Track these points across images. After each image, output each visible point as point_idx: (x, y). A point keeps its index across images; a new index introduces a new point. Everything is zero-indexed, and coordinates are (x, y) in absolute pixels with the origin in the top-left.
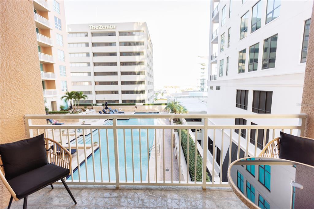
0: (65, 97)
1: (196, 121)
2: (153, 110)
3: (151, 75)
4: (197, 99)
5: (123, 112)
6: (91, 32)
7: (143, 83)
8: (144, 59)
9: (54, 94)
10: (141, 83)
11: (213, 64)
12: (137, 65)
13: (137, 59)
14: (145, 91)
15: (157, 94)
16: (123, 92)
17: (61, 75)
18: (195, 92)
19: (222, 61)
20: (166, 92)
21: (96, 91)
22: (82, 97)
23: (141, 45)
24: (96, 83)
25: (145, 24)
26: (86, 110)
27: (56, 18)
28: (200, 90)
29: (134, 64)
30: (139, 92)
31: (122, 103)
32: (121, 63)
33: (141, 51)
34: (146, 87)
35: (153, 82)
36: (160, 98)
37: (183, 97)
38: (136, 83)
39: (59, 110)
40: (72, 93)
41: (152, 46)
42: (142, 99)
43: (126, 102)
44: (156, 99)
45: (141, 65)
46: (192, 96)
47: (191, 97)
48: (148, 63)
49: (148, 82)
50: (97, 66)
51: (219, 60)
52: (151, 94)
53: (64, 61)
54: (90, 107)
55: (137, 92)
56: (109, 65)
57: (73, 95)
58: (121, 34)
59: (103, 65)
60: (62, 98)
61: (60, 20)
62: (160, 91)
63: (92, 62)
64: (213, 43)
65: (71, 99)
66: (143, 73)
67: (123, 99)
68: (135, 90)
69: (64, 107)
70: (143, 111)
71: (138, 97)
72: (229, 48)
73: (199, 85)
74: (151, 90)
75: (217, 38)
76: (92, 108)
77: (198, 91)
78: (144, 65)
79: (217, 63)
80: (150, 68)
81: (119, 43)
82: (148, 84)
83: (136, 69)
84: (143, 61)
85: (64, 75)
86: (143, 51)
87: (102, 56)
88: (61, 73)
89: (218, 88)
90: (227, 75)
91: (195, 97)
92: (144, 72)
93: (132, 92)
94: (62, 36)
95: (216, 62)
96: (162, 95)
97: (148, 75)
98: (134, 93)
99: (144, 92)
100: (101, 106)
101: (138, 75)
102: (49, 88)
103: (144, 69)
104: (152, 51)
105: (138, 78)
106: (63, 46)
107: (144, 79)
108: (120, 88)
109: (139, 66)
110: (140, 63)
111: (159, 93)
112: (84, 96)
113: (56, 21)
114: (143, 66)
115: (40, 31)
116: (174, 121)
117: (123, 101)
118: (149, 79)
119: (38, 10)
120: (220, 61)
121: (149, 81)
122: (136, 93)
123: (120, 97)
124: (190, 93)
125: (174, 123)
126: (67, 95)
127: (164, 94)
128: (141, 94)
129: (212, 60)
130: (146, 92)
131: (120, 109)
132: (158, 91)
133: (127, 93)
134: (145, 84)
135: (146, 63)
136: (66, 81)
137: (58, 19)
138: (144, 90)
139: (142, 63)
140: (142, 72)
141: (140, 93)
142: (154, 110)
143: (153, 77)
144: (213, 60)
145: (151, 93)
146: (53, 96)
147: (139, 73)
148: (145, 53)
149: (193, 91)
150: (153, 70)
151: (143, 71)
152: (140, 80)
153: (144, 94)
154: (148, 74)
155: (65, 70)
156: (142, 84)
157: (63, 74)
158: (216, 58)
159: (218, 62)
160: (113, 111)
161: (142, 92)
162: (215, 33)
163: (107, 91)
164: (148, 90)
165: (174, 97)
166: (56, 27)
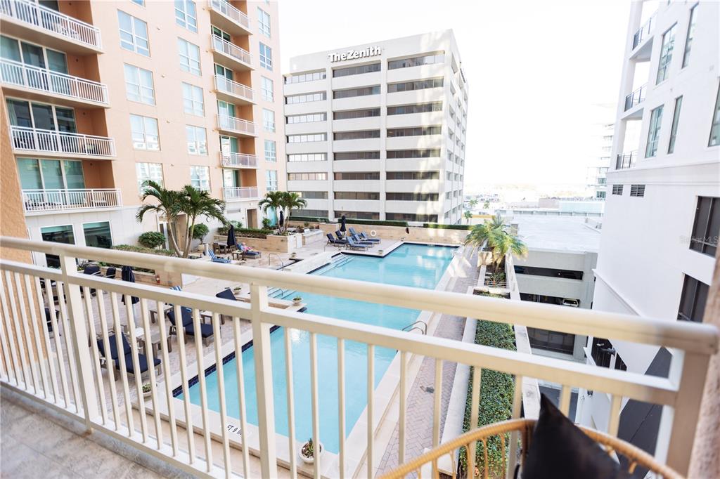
0: (265, 201)
1: (565, 277)
2: (446, 240)
3: (457, 158)
4: (582, 218)
5: (378, 240)
6: (332, 68)
7: (434, 176)
8: (441, 119)
9: (252, 196)
10: (429, 175)
11: (628, 122)
12: (425, 133)
13: (424, 119)
14: (438, 194)
15: (473, 203)
16: (390, 196)
17: (267, 159)
18: (577, 202)
19: (658, 111)
20: (497, 197)
21: (335, 193)
22: (296, 204)
23: (435, 86)
24: (337, 175)
25: (449, 35)
26: (305, 230)
27: (261, 45)
28: (595, 195)
29: (418, 131)
30: (424, 197)
31: (387, 219)
32: (388, 130)
33: (435, 100)
34: (442, 186)
35: (461, 173)
36: (480, 213)
37: (541, 213)
38: (418, 175)
39: (260, 226)
40: (278, 194)
41: (465, 87)
42: (429, 212)
43: (395, 218)
44: (468, 215)
45: (433, 134)
46: (568, 210)
47: (564, 213)
48: (449, 129)
49: (449, 174)
50: (340, 139)
51: (648, 108)
52: (455, 202)
53: (274, 131)
54: (315, 225)
55: (419, 197)
56: (363, 138)
57: (280, 199)
58: (393, 64)
59: (351, 138)
60: (261, 203)
61: (269, 50)
62: (481, 196)
63: (331, 131)
64: (635, 59)
65: (276, 206)
66: (437, 153)
67: (388, 212)
68: (416, 191)
69: (269, 222)
70: (423, 240)
71: (421, 208)
72: (684, 69)
73: (596, 182)
74: (455, 192)
75: (649, 45)
76: (318, 228)
77: (586, 199)
78: (440, 133)
79: (641, 118)
80: (457, 141)
81: (386, 87)
82: (449, 178)
83: (421, 143)
84: (438, 123)
85: (273, 159)
86: (440, 99)
87: (351, 118)
88: (267, 155)
89: (638, 191)
90: (670, 151)
91: (577, 213)
92: (440, 150)
93: (408, 196)
94: (272, 81)
95: (638, 116)
96: (487, 206)
97: (450, 159)
98: (413, 200)
99: (436, 197)
100: (335, 223)
101: (426, 158)
102: (247, 184)
103: (440, 142)
104: (466, 100)
105: (423, 165)
106: (273, 100)
107: (439, 166)
108: (382, 186)
109: (428, 136)
110: (431, 130)
111: (479, 199)
112: (299, 201)
113: (262, 51)
114: (438, 136)
115: (234, 76)
116: (488, 270)
117: (388, 215)
118: (450, 166)
119: (233, 35)
120: (652, 111)
121: (451, 171)
122: (418, 200)
123: (383, 207)
124: (561, 202)
125: (487, 275)
126: (270, 199)
127: (491, 204)
128: (429, 202)
129: (627, 112)
130: (442, 197)
131: (373, 233)
132: (478, 197)
133: (397, 199)
134: (438, 178)
135: (445, 130)
136: (276, 171)
137: (267, 47)
138: (435, 192)
139: (435, 130)
140: (433, 150)
141: (426, 200)
142: (451, 241)
143: (462, 161)
144: (630, 112)
145: (455, 200)
146: (251, 199)
147: (427, 153)
148: (444, 107)
149: (573, 199)
150: (463, 146)
151: (437, 147)
152: (429, 169)
153: (435, 202)
154: (450, 155)
155: (275, 150)
156: (431, 178)
157: (271, 157)
158: (640, 104)
159: (647, 115)
160: (356, 236)
161: (433, 196)
162: (645, 31)
163: (356, 193)
164: (448, 193)
165: (514, 211)
166: (262, 65)
